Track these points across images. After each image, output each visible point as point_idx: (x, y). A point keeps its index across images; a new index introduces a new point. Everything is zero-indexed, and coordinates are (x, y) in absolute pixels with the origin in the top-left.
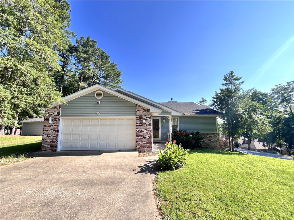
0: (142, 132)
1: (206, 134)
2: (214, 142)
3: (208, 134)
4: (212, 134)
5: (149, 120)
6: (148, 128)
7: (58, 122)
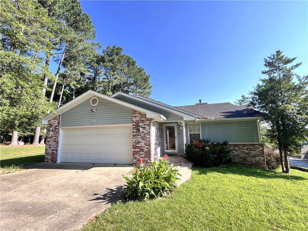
0: (139, 142)
5: (147, 128)
6: (146, 137)
7: (58, 133)
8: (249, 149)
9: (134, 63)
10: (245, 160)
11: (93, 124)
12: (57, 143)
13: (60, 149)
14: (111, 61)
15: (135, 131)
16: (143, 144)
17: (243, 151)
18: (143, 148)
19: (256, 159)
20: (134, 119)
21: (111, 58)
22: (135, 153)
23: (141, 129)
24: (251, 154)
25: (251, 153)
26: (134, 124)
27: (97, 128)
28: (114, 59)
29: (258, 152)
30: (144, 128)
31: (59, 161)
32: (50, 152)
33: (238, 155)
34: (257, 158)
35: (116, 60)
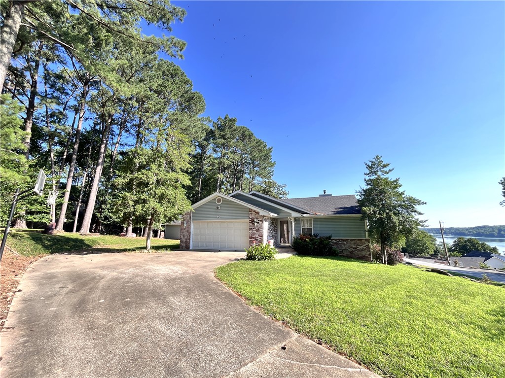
0: (254, 234)
1: (349, 240)
2: (361, 251)
3: (352, 240)
4: (359, 240)
5: (260, 223)
6: (260, 230)
7: (190, 225)
8: (356, 244)
9: (250, 136)
10: (353, 254)
11: (218, 219)
12: (190, 233)
13: (191, 238)
14: (223, 137)
15: (251, 225)
16: (257, 235)
17: (351, 245)
18: (257, 239)
19: (362, 253)
20: (250, 216)
21: (222, 133)
22: (251, 242)
23: (256, 224)
24: (358, 249)
25: (358, 247)
26: (251, 219)
27: (221, 222)
28: (226, 135)
29: (364, 246)
30: (258, 223)
31: (191, 249)
32: (184, 240)
33: (346, 249)
34: (364, 253)
35: (228, 135)
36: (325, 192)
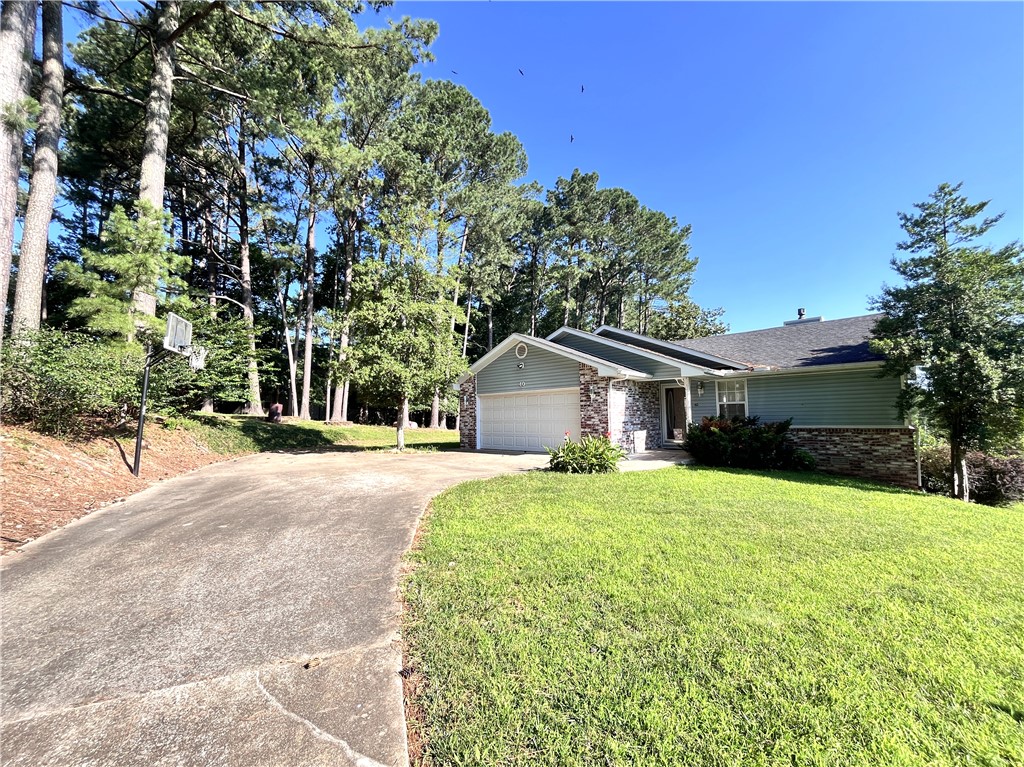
0: (590, 418)
1: (847, 430)
2: (888, 459)
3: (859, 432)
4: (878, 431)
5: (603, 393)
6: (601, 408)
7: (474, 403)
8: (870, 442)
10: (859, 468)
11: (521, 389)
12: (474, 418)
13: (478, 428)
14: (569, 219)
15: (584, 398)
16: (596, 421)
17: (854, 444)
18: (596, 427)
19: (888, 466)
20: (582, 380)
23: (593, 396)
24: (876, 454)
25: (875, 451)
26: (582, 387)
27: (529, 395)
28: (573, 214)
29: (896, 448)
30: (597, 394)
31: (478, 447)
32: (467, 432)
33: (838, 454)
34: (894, 465)
35: (579, 213)
36: (801, 314)
